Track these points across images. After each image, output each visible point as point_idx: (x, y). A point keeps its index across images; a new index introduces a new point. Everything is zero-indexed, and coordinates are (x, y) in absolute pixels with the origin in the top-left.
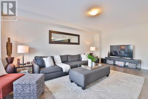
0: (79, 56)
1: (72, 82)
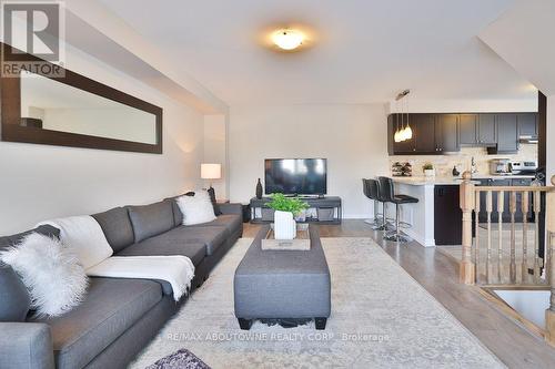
0: (171, 205)
1: (245, 324)
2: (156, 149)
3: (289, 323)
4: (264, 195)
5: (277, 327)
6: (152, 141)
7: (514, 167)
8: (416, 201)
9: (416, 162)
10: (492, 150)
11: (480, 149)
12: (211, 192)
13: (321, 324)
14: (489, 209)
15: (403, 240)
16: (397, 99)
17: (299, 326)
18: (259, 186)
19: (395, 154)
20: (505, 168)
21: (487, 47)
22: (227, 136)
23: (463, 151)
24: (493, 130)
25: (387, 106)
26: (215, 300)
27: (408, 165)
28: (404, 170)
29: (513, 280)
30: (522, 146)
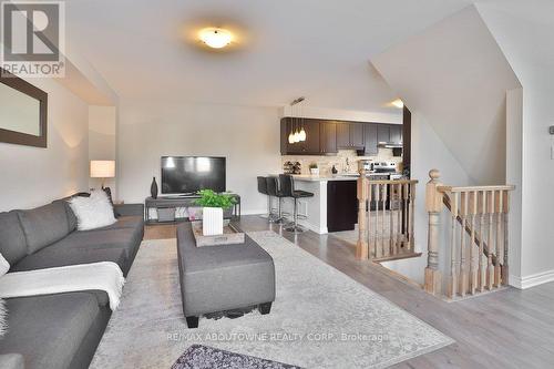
2: (39, 141)
3: (234, 313)
4: (160, 195)
5: (224, 320)
6: (36, 132)
7: (375, 167)
8: (312, 195)
9: (304, 161)
10: (360, 153)
11: (352, 151)
12: (108, 191)
13: (265, 308)
14: (377, 198)
15: (300, 230)
16: (292, 104)
17: (245, 315)
18: (154, 185)
19: (288, 154)
20: (368, 167)
21: (376, 71)
22: (117, 131)
23: (340, 152)
24: (361, 136)
25: (281, 110)
26: (144, 305)
27: (298, 163)
28: (295, 168)
29: (391, 252)
30: (380, 150)
